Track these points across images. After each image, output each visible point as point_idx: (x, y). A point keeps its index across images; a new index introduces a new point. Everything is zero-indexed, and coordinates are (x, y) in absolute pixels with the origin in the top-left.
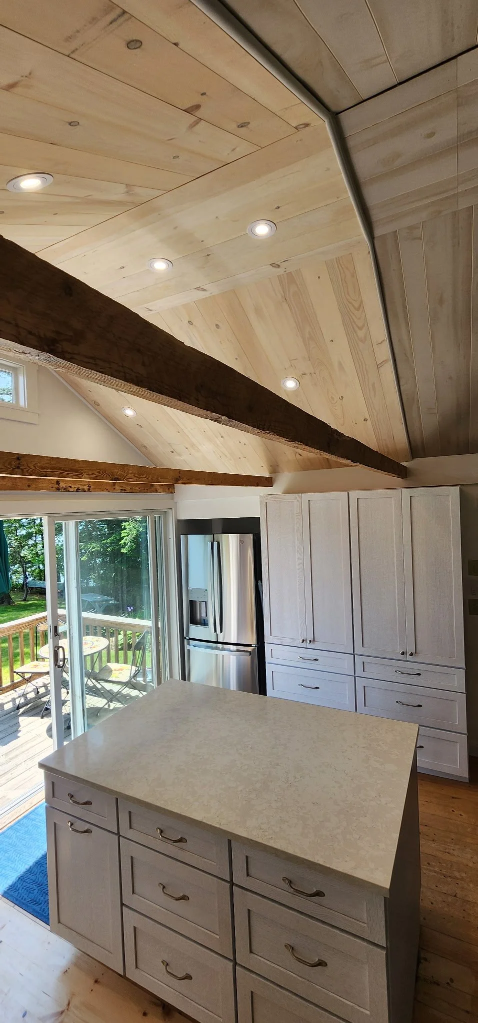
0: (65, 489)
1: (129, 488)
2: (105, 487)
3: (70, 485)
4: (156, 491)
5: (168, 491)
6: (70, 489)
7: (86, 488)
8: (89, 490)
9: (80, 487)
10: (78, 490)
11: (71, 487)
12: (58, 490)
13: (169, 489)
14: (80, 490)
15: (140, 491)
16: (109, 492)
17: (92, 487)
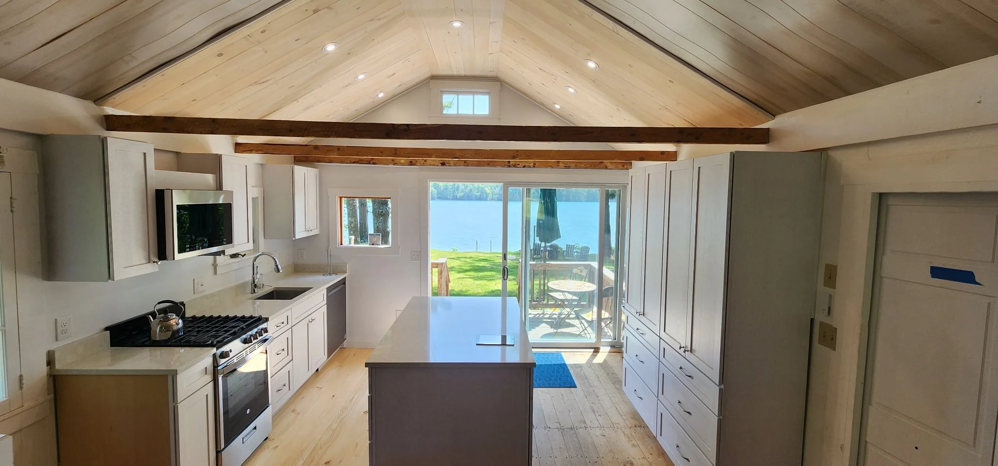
0: (515, 166)
1: (573, 165)
2: (549, 164)
4: (606, 168)
5: (622, 167)
6: (518, 166)
7: (532, 165)
8: (534, 166)
10: (524, 167)
11: (519, 164)
12: (509, 166)
13: (623, 166)
14: (527, 167)
15: (586, 168)
16: (553, 168)
17: (537, 164)
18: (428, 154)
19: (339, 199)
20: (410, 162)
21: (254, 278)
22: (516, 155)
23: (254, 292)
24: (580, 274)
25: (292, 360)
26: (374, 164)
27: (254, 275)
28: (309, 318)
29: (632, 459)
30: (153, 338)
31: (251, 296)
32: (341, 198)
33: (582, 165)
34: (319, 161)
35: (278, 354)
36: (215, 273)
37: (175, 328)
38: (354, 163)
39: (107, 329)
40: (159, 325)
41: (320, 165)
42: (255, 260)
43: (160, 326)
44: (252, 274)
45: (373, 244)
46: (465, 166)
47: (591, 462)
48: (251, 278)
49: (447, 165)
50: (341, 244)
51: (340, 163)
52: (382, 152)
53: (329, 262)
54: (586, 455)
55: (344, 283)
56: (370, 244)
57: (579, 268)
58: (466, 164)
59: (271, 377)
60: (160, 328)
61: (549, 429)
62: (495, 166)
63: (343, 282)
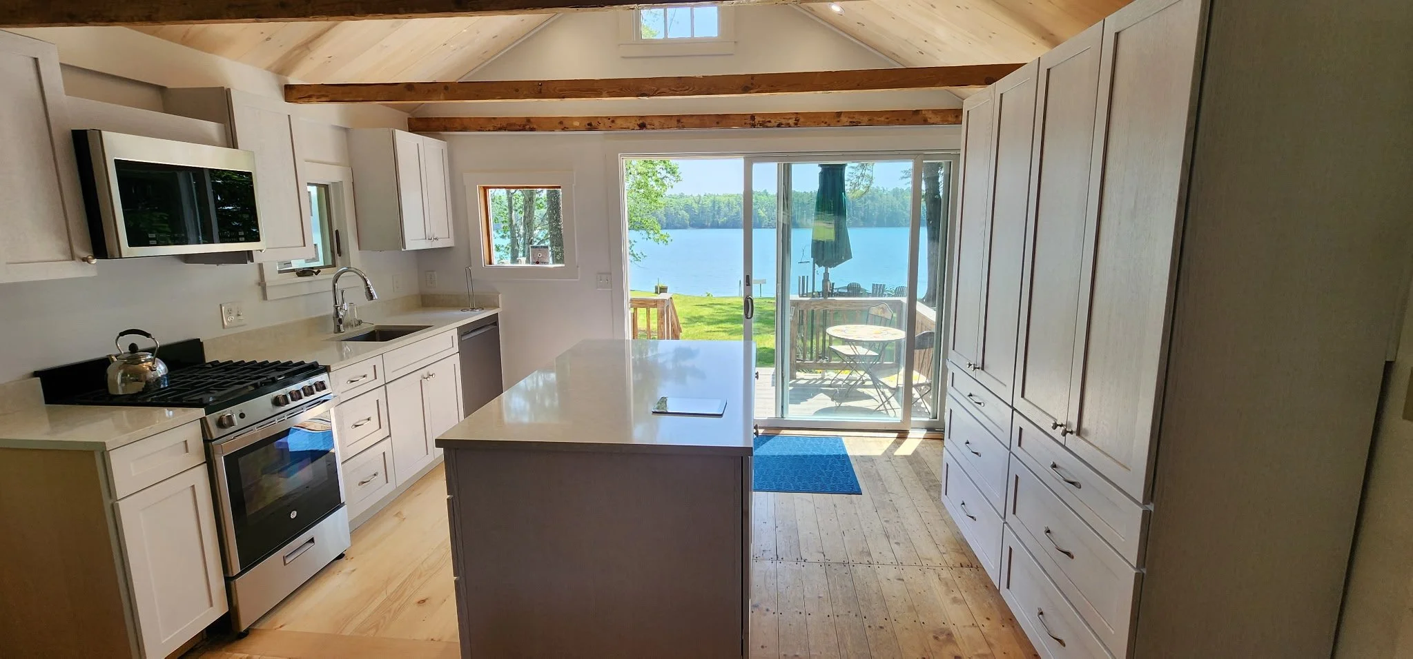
0: (763, 125)
1: (866, 119)
2: (823, 120)
3: (769, 120)
4: (925, 122)
6: (769, 124)
7: (792, 122)
8: (796, 124)
9: (784, 121)
10: (779, 126)
11: (770, 122)
12: (754, 126)
14: (783, 126)
15: (888, 124)
16: (829, 125)
17: (802, 120)
18: (595, 90)
19: (482, 191)
20: (589, 124)
21: (337, 308)
22: (750, 86)
23: (339, 331)
24: (882, 315)
25: (390, 436)
26: (532, 130)
27: (336, 304)
28: (424, 372)
29: (952, 626)
30: (112, 391)
31: (333, 335)
32: (485, 189)
33: (882, 119)
34: (446, 130)
35: (357, 426)
36: (265, 297)
37: (151, 375)
38: (500, 129)
39: (36, 374)
40: (120, 368)
41: (449, 135)
42: (336, 281)
43: (122, 371)
44: (333, 303)
45: (538, 263)
46: (678, 127)
47: (873, 627)
48: (332, 311)
49: (648, 126)
50: (490, 263)
51: (479, 131)
52: (517, 90)
53: (470, 290)
54: (864, 614)
55: (496, 324)
56: (533, 263)
57: (881, 306)
58: (680, 125)
59: (342, 463)
60: (123, 375)
61: (803, 563)
62: (729, 126)
63: (493, 321)
